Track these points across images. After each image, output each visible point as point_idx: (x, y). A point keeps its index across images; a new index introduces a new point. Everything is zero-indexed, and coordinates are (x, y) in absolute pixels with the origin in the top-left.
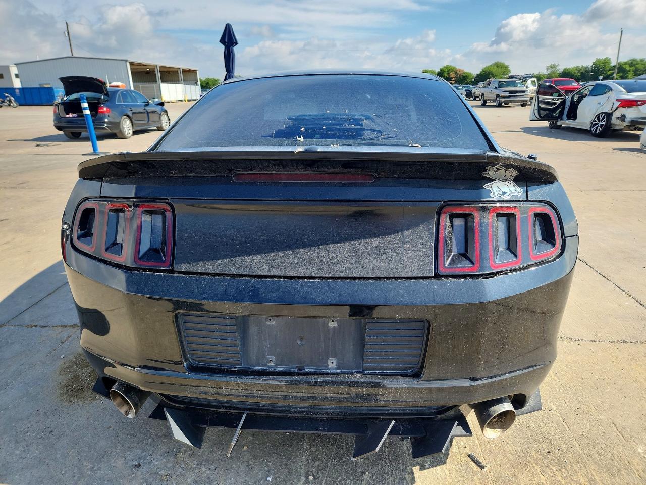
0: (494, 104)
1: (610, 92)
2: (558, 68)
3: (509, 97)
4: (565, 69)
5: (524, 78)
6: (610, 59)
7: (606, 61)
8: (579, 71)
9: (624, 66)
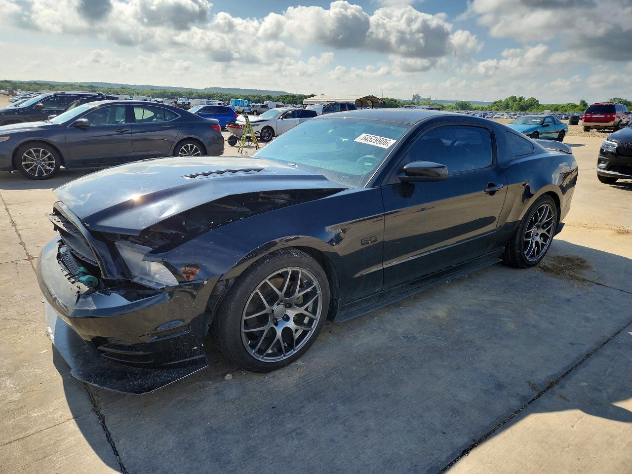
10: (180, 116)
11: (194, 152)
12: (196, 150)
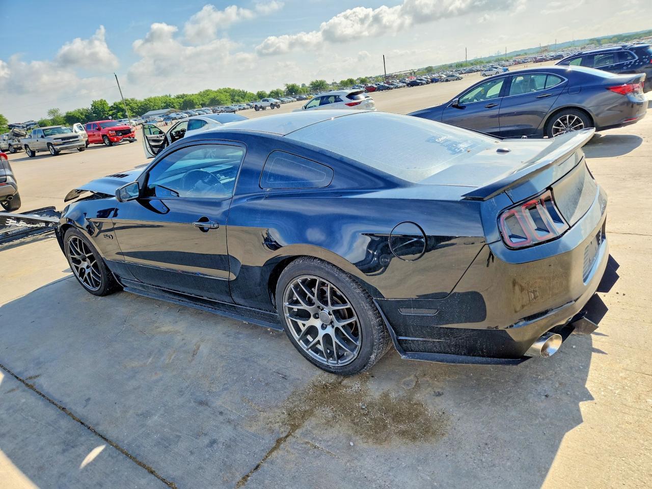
0: (48, 153)
1: (207, 125)
2: (60, 112)
3: (64, 144)
4: (67, 113)
5: (27, 125)
6: (105, 101)
7: (103, 103)
8: (82, 114)
9: (120, 106)
10: (566, 80)
11: (574, 124)
12: (578, 121)
